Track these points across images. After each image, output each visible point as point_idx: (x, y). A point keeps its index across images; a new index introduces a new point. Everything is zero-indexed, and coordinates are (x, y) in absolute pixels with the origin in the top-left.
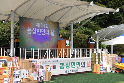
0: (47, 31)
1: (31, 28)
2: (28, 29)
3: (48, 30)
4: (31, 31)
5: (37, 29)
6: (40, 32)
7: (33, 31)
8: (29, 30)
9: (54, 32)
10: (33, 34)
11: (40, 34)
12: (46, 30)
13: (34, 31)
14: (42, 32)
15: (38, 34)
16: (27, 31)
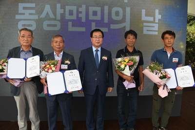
0: (117, 13)
1: (33, 5)
2: (21, 10)
3: (128, 10)
4: (36, 17)
5: (63, 7)
6: (79, 19)
7: (43, 15)
8: (27, 12)
9: (158, 17)
10: (46, 28)
11: (83, 29)
12: (114, 10)
13: (48, 17)
14: (91, 17)
15: (71, 28)
16: (18, 17)
